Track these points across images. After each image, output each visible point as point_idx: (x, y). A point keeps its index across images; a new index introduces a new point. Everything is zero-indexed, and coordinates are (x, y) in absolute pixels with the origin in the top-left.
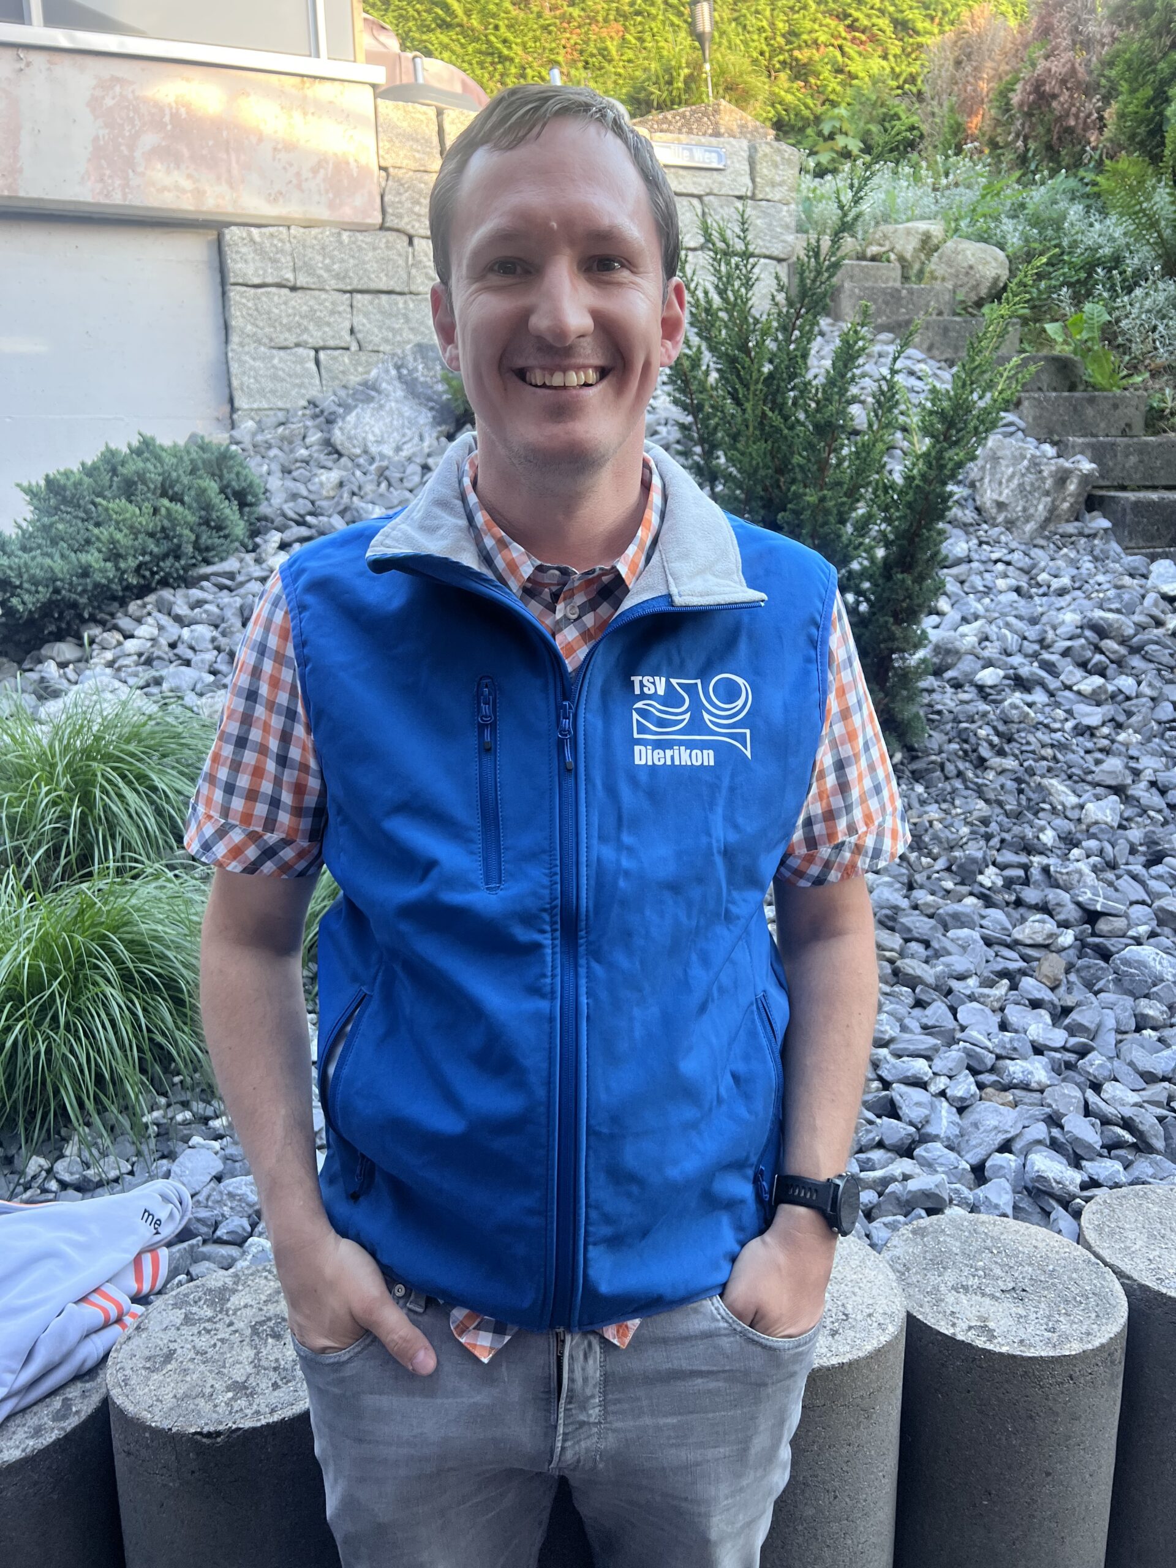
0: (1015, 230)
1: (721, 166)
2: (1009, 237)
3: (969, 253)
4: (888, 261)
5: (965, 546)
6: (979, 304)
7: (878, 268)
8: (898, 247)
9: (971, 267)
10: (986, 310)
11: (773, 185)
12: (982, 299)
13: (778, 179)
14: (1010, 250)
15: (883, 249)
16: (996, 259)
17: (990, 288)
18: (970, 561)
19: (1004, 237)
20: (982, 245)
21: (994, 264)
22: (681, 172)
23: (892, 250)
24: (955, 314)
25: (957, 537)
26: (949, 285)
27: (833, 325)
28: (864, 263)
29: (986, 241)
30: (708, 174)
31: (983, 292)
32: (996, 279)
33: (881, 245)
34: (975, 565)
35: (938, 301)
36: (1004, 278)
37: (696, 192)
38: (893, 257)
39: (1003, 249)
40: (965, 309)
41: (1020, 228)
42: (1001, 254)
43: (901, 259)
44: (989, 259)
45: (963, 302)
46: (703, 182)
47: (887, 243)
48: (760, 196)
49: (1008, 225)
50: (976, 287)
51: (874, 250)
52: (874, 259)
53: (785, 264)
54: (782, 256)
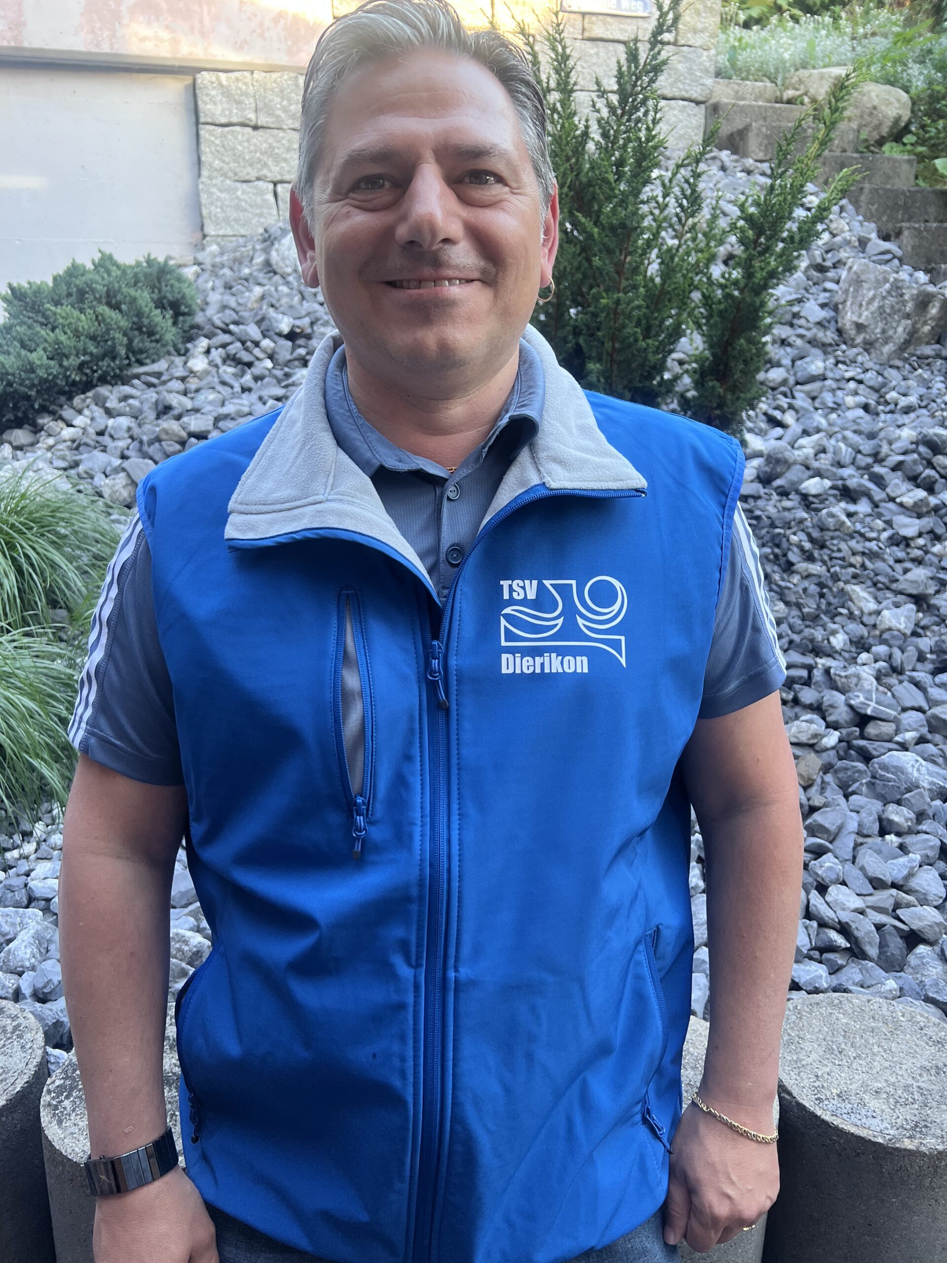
0: (921, 73)
1: (646, 15)
2: (914, 80)
3: (873, 94)
4: (802, 104)
5: (820, 364)
6: (881, 142)
7: (791, 110)
8: (812, 91)
9: (875, 108)
10: (886, 148)
11: (695, 31)
12: (883, 137)
13: (699, 26)
14: (913, 91)
15: (798, 93)
16: (899, 101)
17: (892, 128)
18: (825, 379)
19: (909, 81)
20: (888, 87)
21: (897, 105)
22: (609, 19)
23: (806, 94)
24: (858, 151)
25: (816, 356)
26: (854, 125)
27: (737, 161)
28: (778, 105)
29: (892, 84)
30: (634, 21)
31: (885, 131)
32: (898, 119)
33: (797, 89)
34: (829, 382)
35: (842, 139)
36: (905, 119)
37: (622, 38)
38: (806, 100)
39: (907, 92)
40: (867, 147)
41: (925, 72)
42: (904, 96)
43: (814, 101)
44: (892, 100)
45: (866, 140)
46: (629, 28)
47: (802, 87)
48: (682, 42)
49: (915, 69)
50: (878, 127)
51: (790, 93)
52: (789, 102)
53: (703, 106)
54: (700, 98)
